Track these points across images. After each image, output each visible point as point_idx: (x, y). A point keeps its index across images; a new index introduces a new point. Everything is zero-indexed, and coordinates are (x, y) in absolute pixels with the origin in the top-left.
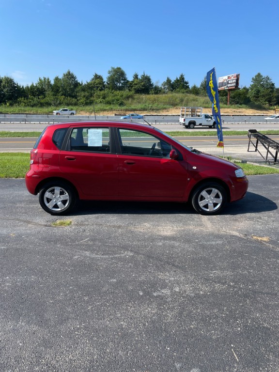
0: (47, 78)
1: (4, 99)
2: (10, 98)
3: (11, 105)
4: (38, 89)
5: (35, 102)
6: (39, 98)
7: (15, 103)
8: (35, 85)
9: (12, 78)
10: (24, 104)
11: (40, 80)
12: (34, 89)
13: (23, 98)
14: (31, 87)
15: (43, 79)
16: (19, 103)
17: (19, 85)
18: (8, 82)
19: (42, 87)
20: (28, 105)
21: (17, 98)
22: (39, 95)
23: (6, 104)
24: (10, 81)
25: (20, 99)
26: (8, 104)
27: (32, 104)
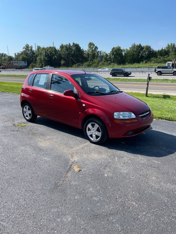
0: (173, 43)
1: (142, 59)
2: (146, 59)
3: (146, 62)
4: (166, 51)
5: (161, 60)
6: (164, 57)
7: (149, 61)
8: (164, 49)
9: (150, 46)
10: (154, 61)
11: (168, 45)
12: (162, 51)
13: (154, 58)
14: (161, 50)
15: (170, 44)
16: (151, 61)
17: (154, 50)
18: (147, 48)
19: (168, 50)
20: (156, 62)
21: (150, 58)
22: (165, 55)
23: (143, 62)
24: (148, 48)
25: (152, 58)
26: (144, 62)
27: (159, 61)
